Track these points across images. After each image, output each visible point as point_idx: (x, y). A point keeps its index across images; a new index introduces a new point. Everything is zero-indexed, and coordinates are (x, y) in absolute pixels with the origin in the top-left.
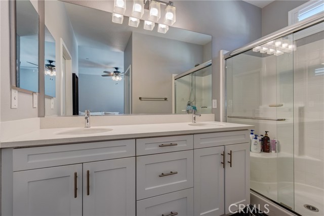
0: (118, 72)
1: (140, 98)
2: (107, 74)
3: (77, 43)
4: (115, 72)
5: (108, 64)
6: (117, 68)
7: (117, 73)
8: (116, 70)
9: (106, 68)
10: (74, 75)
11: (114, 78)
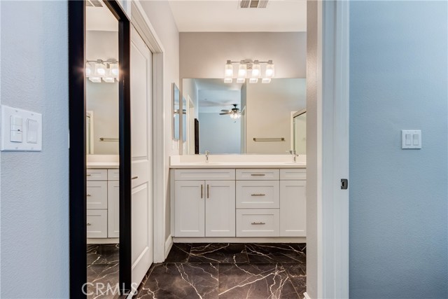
0: (237, 109)
1: (254, 139)
2: (225, 113)
3: (197, 88)
4: (233, 109)
5: (225, 102)
6: (235, 105)
7: (235, 110)
8: (234, 107)
9: (224, 105)
10: (196, 120)
11: (232, 116)
